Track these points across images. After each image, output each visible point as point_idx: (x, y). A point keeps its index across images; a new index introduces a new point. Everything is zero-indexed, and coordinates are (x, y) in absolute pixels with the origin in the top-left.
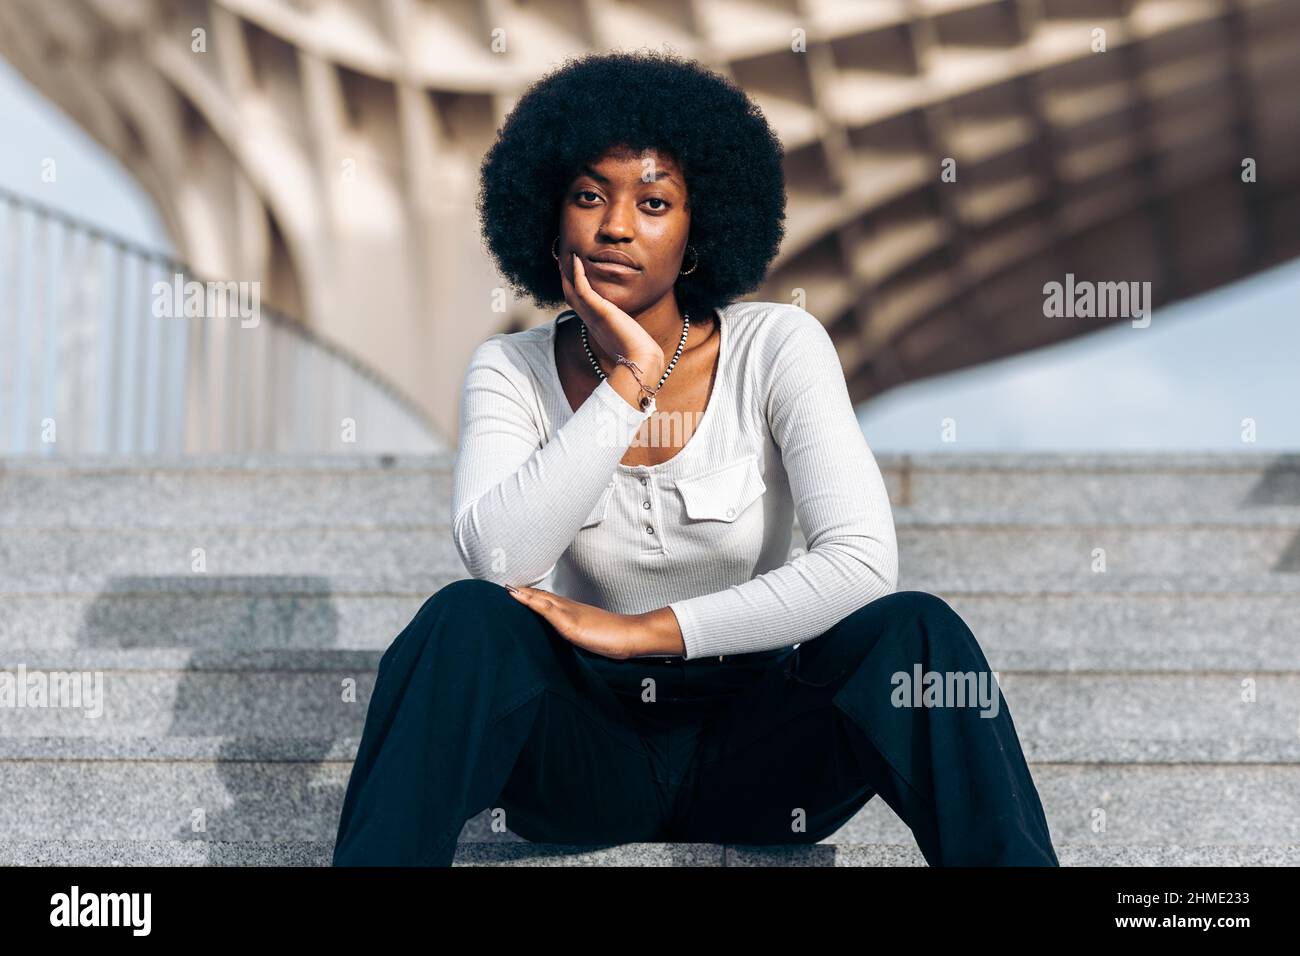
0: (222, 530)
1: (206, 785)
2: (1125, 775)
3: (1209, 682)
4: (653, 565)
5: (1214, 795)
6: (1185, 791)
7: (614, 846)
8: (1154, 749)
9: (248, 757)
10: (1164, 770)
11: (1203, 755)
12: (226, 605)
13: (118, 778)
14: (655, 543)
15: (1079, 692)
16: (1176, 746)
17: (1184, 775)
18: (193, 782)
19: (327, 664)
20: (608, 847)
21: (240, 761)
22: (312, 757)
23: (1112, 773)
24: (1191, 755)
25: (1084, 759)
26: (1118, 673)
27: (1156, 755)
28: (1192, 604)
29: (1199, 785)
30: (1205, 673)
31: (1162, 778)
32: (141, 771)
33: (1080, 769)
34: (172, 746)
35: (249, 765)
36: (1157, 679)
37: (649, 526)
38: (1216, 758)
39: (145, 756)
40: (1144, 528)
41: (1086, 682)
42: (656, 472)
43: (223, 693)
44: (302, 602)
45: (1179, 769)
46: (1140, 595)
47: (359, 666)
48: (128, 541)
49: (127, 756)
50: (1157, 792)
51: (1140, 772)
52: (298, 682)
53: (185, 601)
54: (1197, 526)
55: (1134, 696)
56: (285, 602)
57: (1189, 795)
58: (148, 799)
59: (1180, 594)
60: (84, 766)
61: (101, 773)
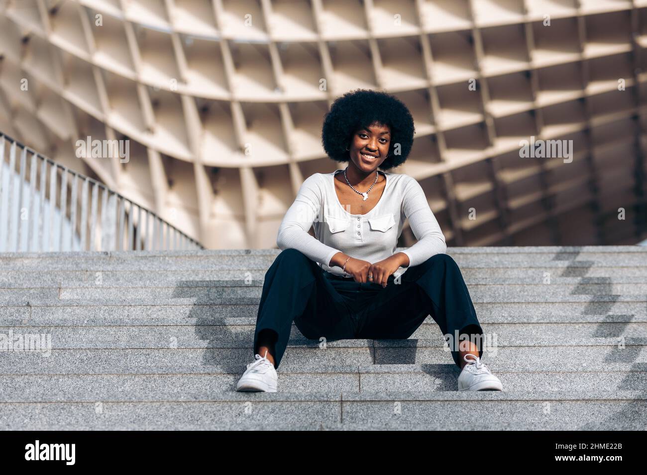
0: (193, 271)
1: (204, 333)
2: (501, 327)
3: (530, 306)
4: (358, 245)
5: (529, 333)
6: (520, 332)
7: (339, 340)
8: (510, 319)
9: (218, 324)
10: (513, 325)
11: (525, 320)
12: (200, 290)
13: (176, 331)
14: (360, 238)
15: (487, 309)
16: (517, 318)
17: (519, 327)
18: (200, 332)
19: (239, 303)
20: (337, 340)
21: (215, 325)
22: (239, 324)
23: (496, 326)
24: (521, 321)
25: (487, 322)
26: (500, 303)
27: (510, 321)
28: (527, 288)
29: (524, 330)
30: (529, 303)
31: (513, 328)
32: (183, 329)
33: (486, 325)
34: (193, 321)
35: (218, 327)
36: (513, 305)
37: (359, 232)
38: (529, 321)
39: (184, 324)
40: (512, 268)
41: (490, 306)
42: (364, 217)
43: (204, 312)
44: (226, 289)
45: (518, 325)
46: (509, 284)
47: (249, 303)
48: (161, 275)
49: (179, 324)
50: (511, 332)
51: (505, 326)
52: (229, 308)
53: (186, 289)
54: (530, 267)
55: (505, 311)
56: (220, 289)
57: (521, 333)
58: (186, 338)
59: (523, 285)
60: (165, 327)
61: (170, 329)
